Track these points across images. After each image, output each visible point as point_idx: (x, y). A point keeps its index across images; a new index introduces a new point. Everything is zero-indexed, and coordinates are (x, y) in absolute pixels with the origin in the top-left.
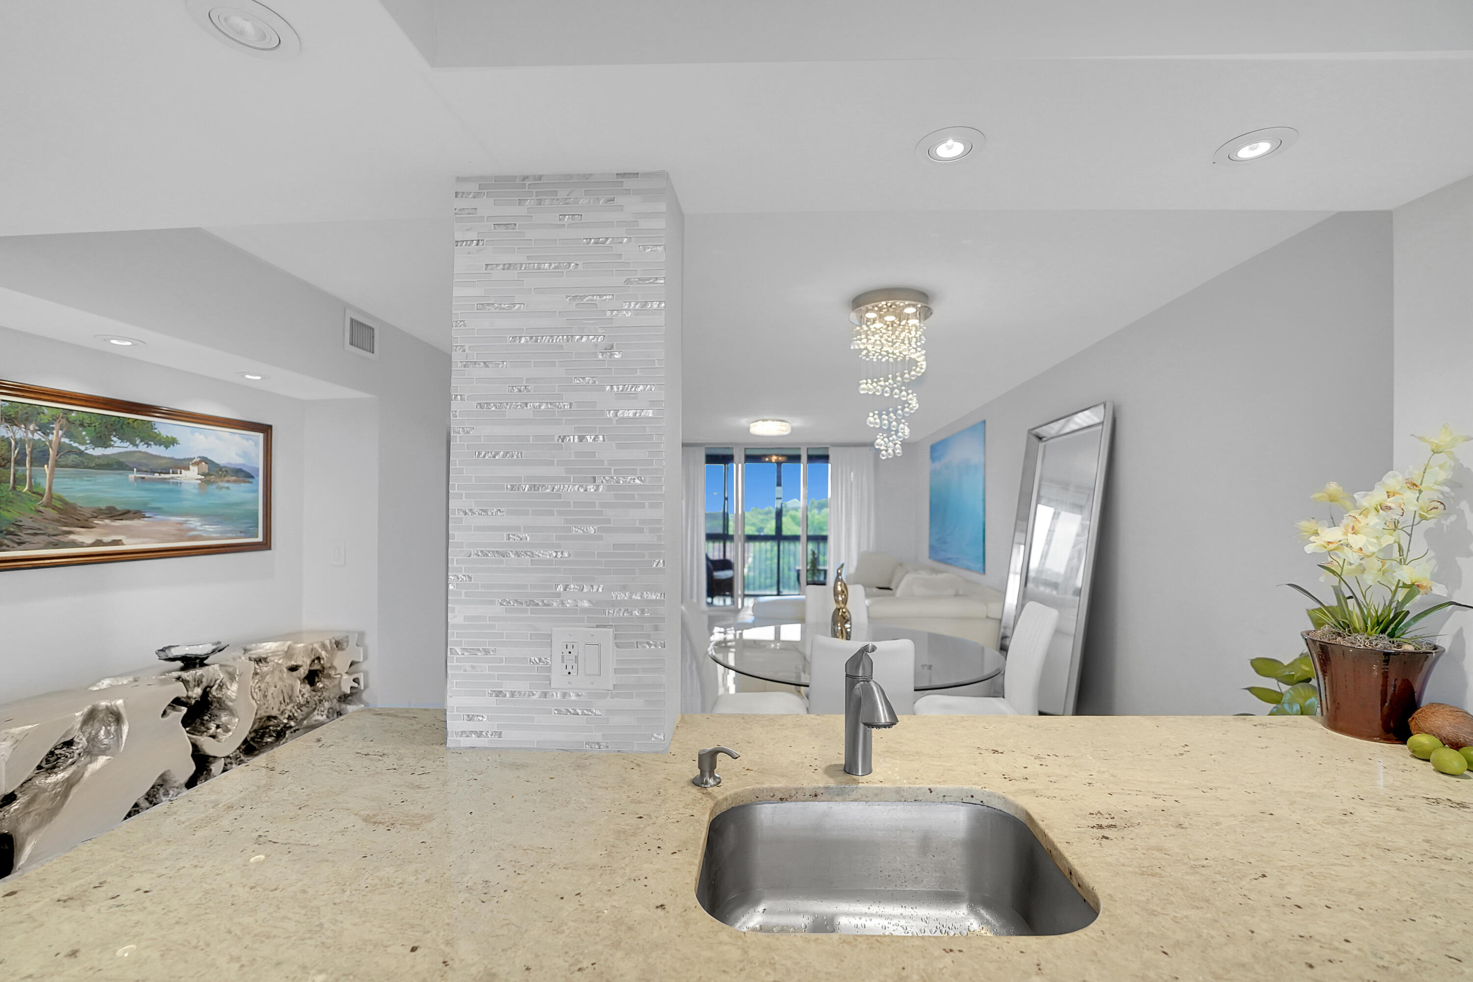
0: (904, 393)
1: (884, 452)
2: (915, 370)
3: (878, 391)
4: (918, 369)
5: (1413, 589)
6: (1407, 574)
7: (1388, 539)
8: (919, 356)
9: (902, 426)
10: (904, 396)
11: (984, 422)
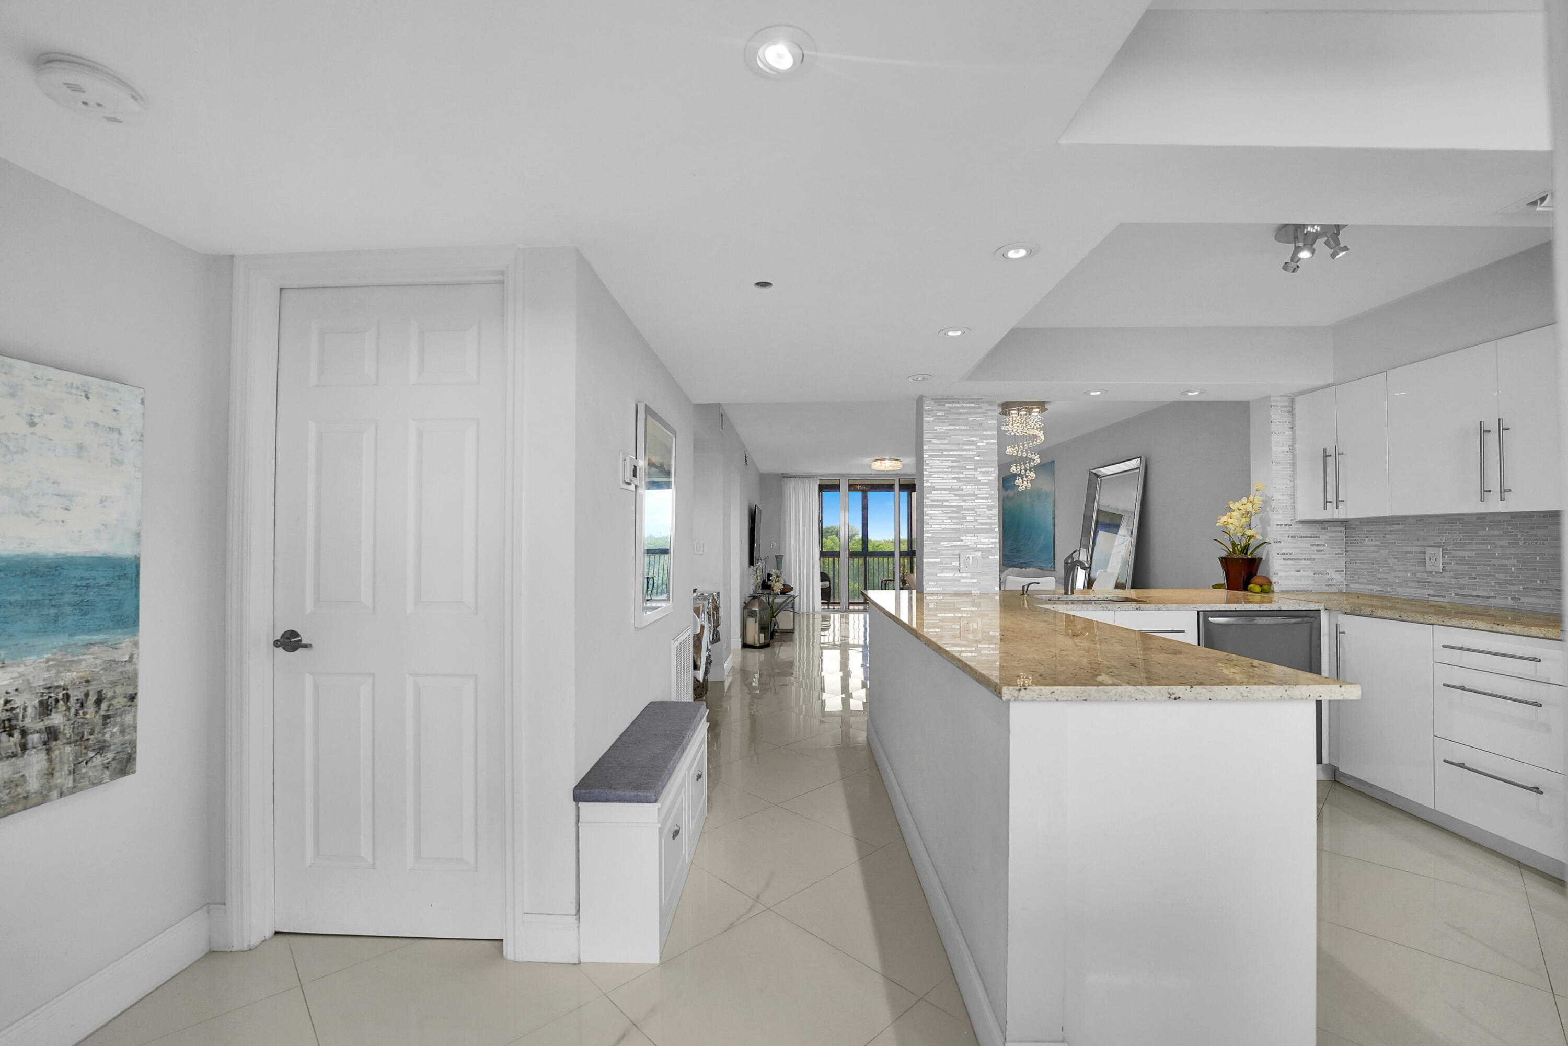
0: (1033, 455)
1: (1020, 487)
2: (1036, 441)
3: (1014, 453)
4: (1038, 441)
5: (1250, 537)
6: (1249, 533)
7: (1243, 520)
8: (1040, 434)
9: (1032, 473)
10: (1029, 456)
11: (1054, 461)
